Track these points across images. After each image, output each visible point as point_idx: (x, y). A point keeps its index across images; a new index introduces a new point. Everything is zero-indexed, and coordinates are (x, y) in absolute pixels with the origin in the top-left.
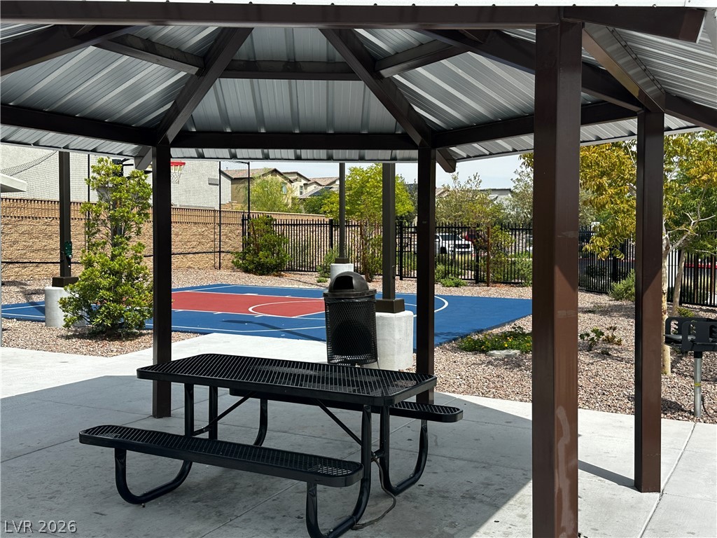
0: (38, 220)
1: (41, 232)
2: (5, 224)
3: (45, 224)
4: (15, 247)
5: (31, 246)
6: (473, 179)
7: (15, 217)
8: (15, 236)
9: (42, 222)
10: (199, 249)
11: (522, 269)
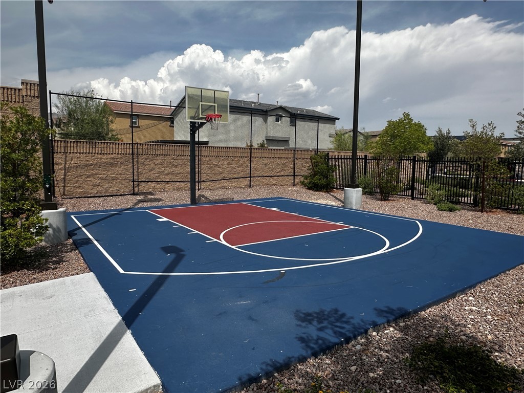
0: (168, 156)
1: (170, 163)
2: (145, 159)
3: (173, 159)
4: (152, 172)
5: (163, 172)
6: (488, 126)
7: (152, 155)
8: (152, 166)
9: (171, 157)
10: (282, 173)
11: (519, 199)
